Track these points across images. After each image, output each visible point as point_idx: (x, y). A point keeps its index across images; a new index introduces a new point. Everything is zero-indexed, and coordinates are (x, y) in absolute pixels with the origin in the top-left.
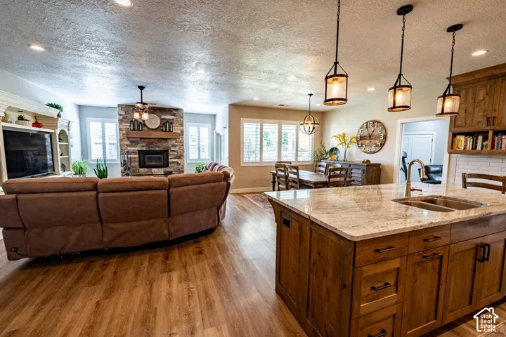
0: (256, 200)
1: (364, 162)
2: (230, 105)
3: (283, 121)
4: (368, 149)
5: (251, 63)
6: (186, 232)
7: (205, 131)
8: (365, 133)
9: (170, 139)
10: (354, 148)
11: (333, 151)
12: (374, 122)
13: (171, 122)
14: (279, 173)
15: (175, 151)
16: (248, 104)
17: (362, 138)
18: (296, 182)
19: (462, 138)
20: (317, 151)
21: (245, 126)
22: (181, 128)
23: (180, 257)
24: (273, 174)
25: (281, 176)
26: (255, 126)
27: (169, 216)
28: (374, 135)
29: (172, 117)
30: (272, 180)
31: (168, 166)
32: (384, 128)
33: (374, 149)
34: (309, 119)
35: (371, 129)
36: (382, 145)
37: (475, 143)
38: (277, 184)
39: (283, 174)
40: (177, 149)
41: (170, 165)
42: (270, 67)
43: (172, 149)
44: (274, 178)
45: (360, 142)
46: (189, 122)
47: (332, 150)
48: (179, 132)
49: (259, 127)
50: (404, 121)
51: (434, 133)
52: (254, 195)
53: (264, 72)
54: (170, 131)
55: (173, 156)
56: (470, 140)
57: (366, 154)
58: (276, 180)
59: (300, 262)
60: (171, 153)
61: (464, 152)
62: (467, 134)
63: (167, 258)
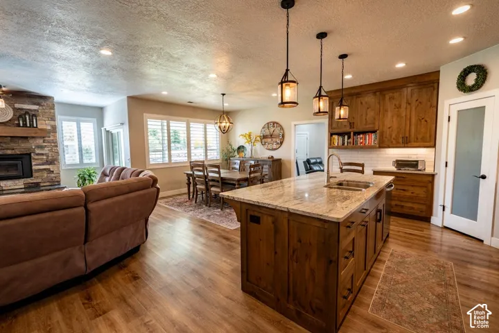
0: (172, 205)
1: (269, 158)
2: (129, 98)
3: (191, 119)
4: (270, 147)
5: (177, 54)
6: (109, 256)
7: (88, 128)
8: (267, 132)
9: (33, 137)
10: (258, 146)
11: (241, 149)
12: (274, 123)
13: (34, 115)
14: (196, 173)
15: (42, 154)
16: (152, 97)
17: (265, 137)
18: (218, 181)
19: (336, 137)
20: (225, 149)
21: (149, 123)
22: (52, 123)
23: (109, 291)
24: (187, 174)
25: (199, 177)
26: (160, 124)
27: (86, 241)
28: (273, 135)
29: (35, 107)
30: (187, 181)
31: (32, 176)
32: (282, 128)
33: (275, 146)
34: (224, 119)
35: (272, 129)
36: (281, 143)
37: (343, 140)
38: (192, 185)
39: (201, 173)
40: (46, 151)
41: (35, 174)
42: (196, 61)
43: (38, 151)
44: (189, 179)
45: (263, 141)
46: (61, 115)
47: (239, 148)
48: (49, 128)
49: (165, 124)
50: (296, 123)
51: (308, 133)
52: (166, 200)
53: (186, 66)
54: (31, 126)
55: (40, 162)
56: (341, 138)
57: (268, 151)
58: (191, 181)
59: (276, 253)
60: (36, 157)
61: (338, 148)
62: (339, 134)
63: (89, 298)
